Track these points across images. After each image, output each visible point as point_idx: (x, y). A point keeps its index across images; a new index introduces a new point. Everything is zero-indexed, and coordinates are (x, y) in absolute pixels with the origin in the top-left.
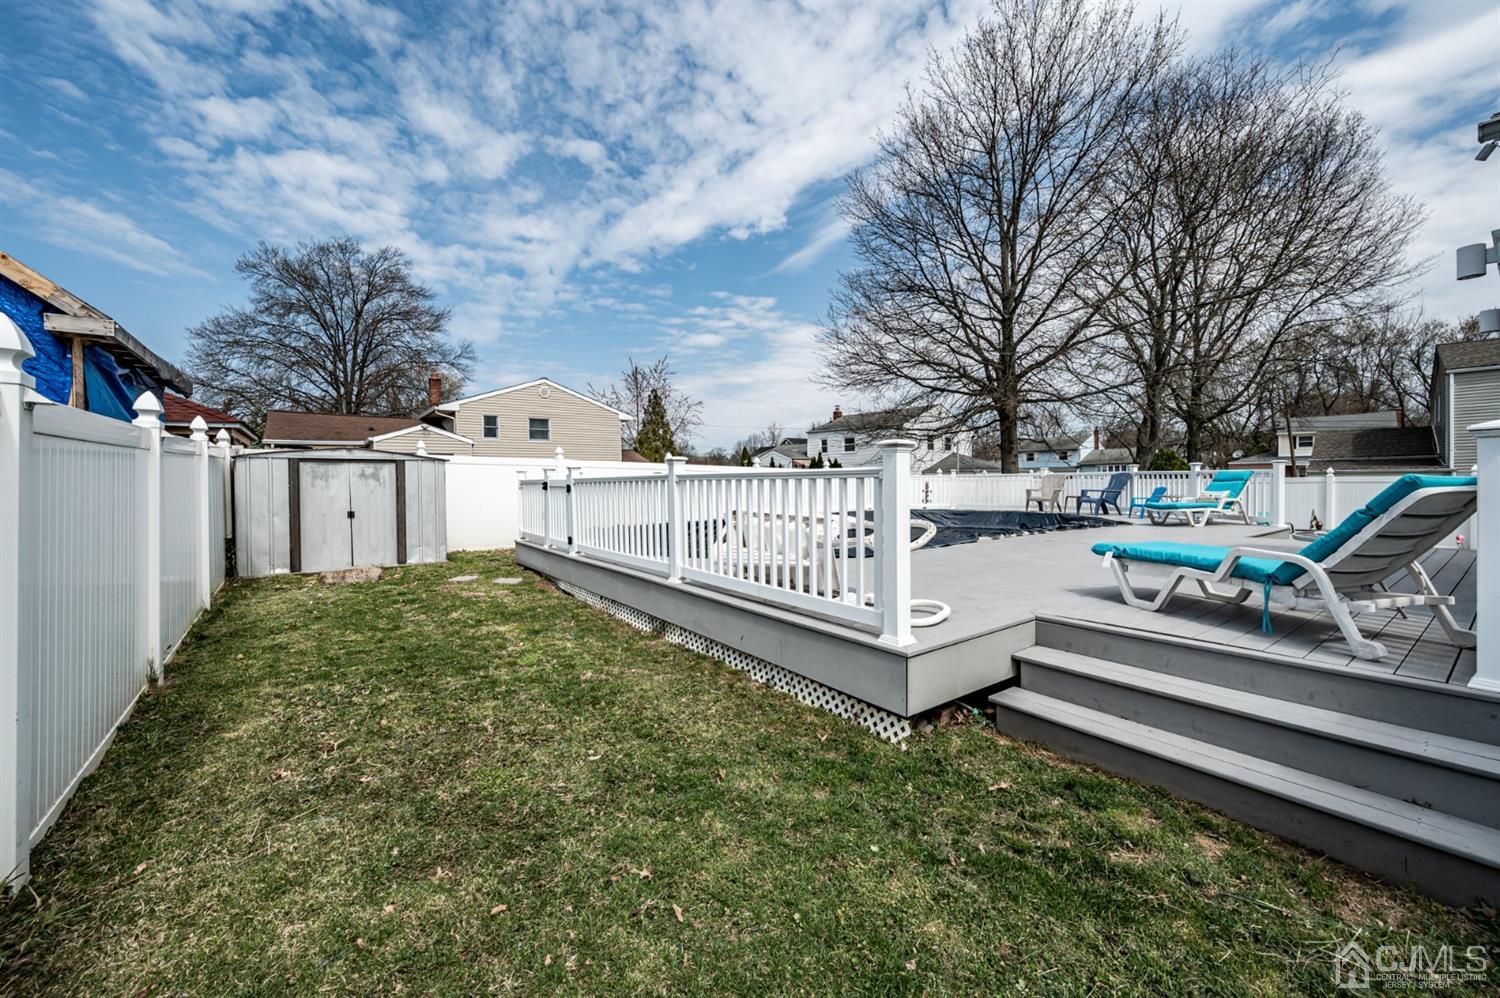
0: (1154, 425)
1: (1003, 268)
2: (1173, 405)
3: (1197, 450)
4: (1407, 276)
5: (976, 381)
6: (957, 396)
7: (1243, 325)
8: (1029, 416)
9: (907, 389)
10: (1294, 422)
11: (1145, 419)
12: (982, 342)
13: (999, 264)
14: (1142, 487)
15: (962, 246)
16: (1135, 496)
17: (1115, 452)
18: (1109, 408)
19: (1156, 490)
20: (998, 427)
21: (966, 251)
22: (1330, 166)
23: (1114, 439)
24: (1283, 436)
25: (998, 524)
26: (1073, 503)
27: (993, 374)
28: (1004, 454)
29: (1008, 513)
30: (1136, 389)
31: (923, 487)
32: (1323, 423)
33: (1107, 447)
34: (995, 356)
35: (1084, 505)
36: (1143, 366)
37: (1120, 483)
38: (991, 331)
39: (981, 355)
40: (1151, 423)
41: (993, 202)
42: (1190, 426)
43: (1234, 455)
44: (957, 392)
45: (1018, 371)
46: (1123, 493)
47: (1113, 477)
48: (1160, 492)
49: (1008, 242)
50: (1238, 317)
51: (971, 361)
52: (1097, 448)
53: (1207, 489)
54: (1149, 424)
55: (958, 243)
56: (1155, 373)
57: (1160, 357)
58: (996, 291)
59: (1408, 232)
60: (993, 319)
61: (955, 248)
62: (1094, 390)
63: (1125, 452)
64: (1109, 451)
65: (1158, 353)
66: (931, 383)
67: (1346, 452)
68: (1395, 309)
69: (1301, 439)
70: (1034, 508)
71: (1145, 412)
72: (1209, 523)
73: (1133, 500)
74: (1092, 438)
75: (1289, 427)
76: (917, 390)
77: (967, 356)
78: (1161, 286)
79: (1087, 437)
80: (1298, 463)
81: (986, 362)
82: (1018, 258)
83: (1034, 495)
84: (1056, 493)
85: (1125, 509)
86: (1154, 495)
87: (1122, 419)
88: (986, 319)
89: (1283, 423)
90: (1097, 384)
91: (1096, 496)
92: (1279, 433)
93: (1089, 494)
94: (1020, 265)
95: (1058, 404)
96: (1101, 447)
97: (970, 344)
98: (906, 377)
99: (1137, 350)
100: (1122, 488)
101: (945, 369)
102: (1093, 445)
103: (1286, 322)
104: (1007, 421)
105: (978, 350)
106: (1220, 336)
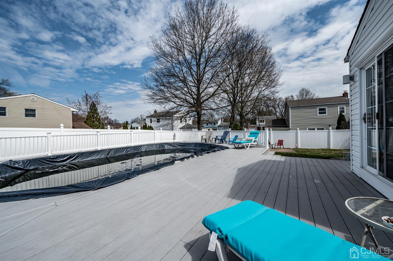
0: (234, 117)
1: (197, 72)
2: (237, 112)
3: (242, 123)
4: (280, 86)
5: (191, 104)
6: (187, 108)
7: (251, 94)
8: (204, 114)
9: (172, 105)
10: (260, 117)
11: (232, 116)
12: (193, 93)
13: (196, 71)
14: (232, 135)
15: (186, 65)
16: (230, 138)
17: (225, 123)
18: (224, 113)
19: (235, 136)
20: (197, 117)
21: (187, 66)
22: (266, 60)
23: (225, 120)
24: (258, 120)
25: (193, 147)
26: (214, 140)
27: (195, 102)
28: (199, 124)
29: (196, 143)
30: (230, 108)
31: (173, 135)
32: (265, 117)
33: (224, 122)
34: (195, 97)
35: (217, 140)
36: (231, 102)
37: (226, 133)
38: (194, 90)
39: (192, 96)
40: (233, 117)
41: (195, 54)
42: (241, 117)
43: (249, 124)
44: (186, 106)
45: (201, 101)
46: (227, 137)
47: (224, 132)
48: (236, 137)
49: (198, 65)
50: (250, 92)
51: (189, 98)
52: (222, 122)
53: (249, 137)
54: (232, 117)
55: (186, 64)
56: (233, 104)
57: (235, 100)
58: (195, 79)
59: (280, 76)
60: (195, 86)
61: (184, 65)
62: (220, 107)
63: (227, 123)
64: (224, 123)
65: (234, 99)
66: (178, 103)
67: (271, 124)
68: (278, 93)
69: (260, 121)
70: (204, 141)
71: (231, 114)
72: (250, 147)
73: (229, 139)
74: (221, 120)
75: (259, 118)
76: (175, 105)
77: (188, 96)
78: (234, 82)
79: (219, 120)
80: (260, 126)
81: (193, 98)
82: (201, 70)
83: (204, 137)
84: (210, 137)
85: (228, 142)
86: (235, 138)
87: (227, 115)
88: (193, 86)
89: (257, 117)
90: (221, 106)
91: (220, 138)
92: (257, 119)
93: (218, 137)
94: (201, 72)
95: (212, 111)
96: (223, 122)
97: (189, 93)
98: (172, 102)
99: (230, 98)
100: (227, 135)
101: (182, 99)
102: (221, 122)
103: (259, 94)
104: (199, 115)
105: (191, 95)
106: (246, 97)
